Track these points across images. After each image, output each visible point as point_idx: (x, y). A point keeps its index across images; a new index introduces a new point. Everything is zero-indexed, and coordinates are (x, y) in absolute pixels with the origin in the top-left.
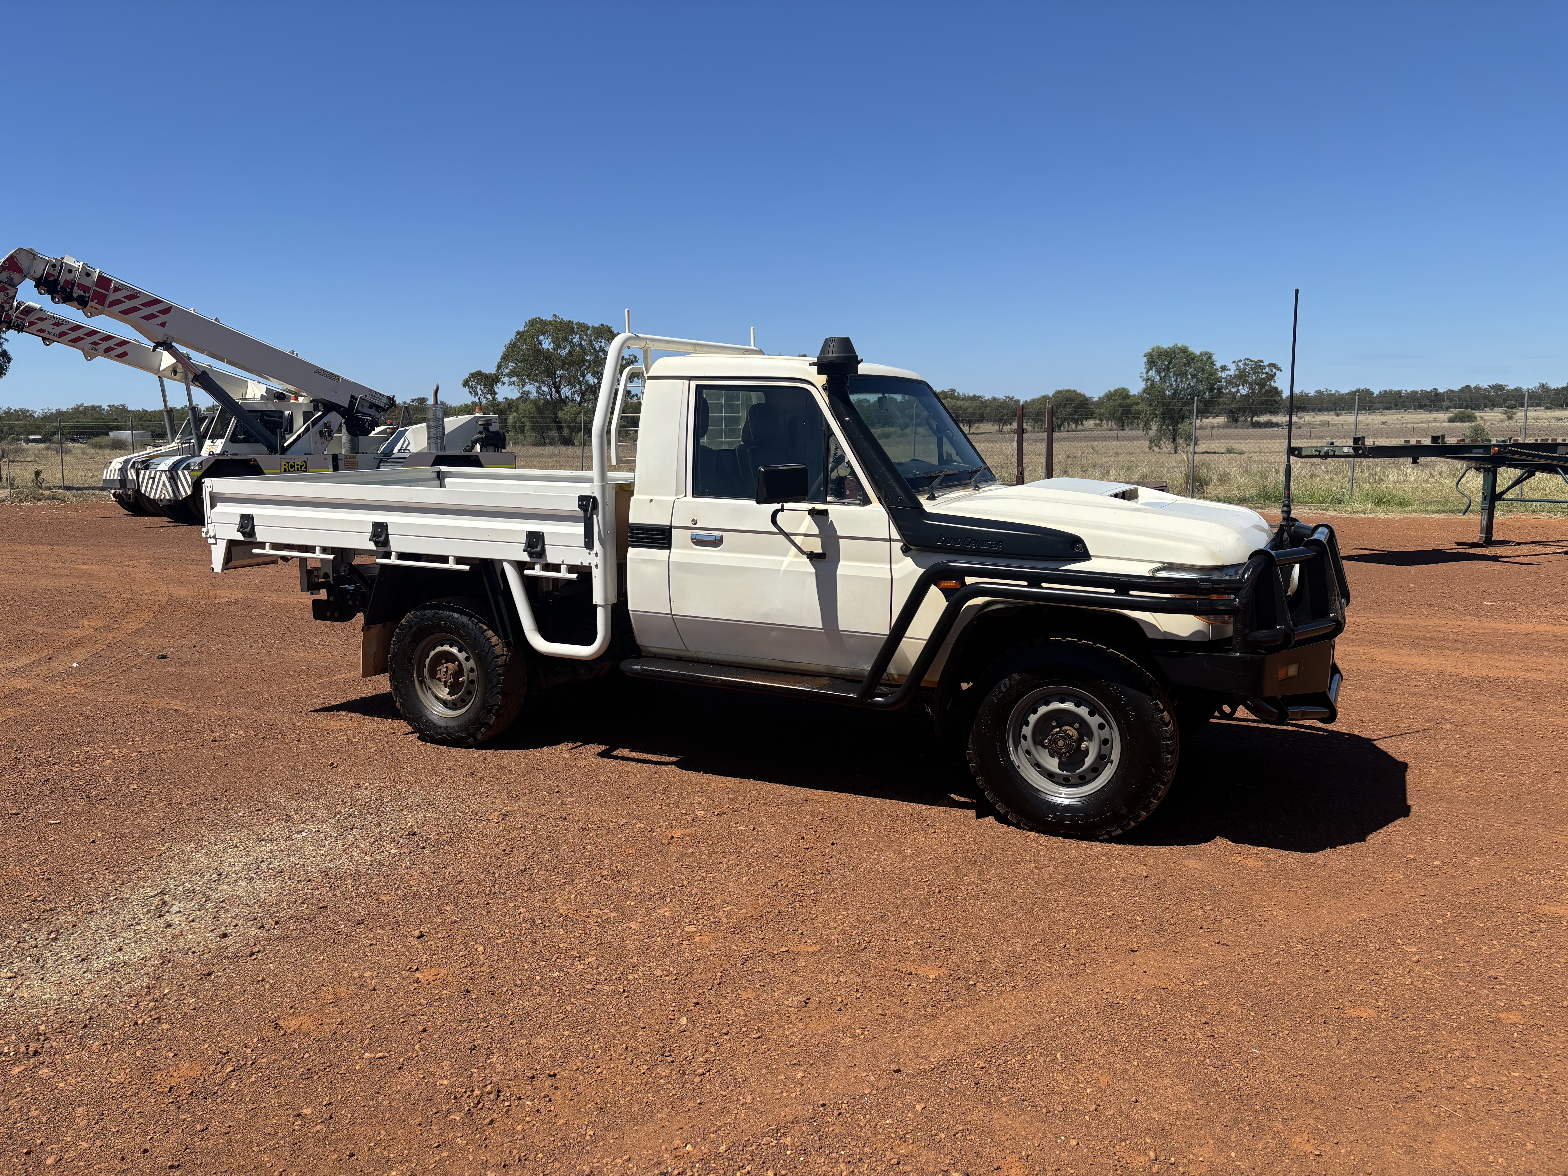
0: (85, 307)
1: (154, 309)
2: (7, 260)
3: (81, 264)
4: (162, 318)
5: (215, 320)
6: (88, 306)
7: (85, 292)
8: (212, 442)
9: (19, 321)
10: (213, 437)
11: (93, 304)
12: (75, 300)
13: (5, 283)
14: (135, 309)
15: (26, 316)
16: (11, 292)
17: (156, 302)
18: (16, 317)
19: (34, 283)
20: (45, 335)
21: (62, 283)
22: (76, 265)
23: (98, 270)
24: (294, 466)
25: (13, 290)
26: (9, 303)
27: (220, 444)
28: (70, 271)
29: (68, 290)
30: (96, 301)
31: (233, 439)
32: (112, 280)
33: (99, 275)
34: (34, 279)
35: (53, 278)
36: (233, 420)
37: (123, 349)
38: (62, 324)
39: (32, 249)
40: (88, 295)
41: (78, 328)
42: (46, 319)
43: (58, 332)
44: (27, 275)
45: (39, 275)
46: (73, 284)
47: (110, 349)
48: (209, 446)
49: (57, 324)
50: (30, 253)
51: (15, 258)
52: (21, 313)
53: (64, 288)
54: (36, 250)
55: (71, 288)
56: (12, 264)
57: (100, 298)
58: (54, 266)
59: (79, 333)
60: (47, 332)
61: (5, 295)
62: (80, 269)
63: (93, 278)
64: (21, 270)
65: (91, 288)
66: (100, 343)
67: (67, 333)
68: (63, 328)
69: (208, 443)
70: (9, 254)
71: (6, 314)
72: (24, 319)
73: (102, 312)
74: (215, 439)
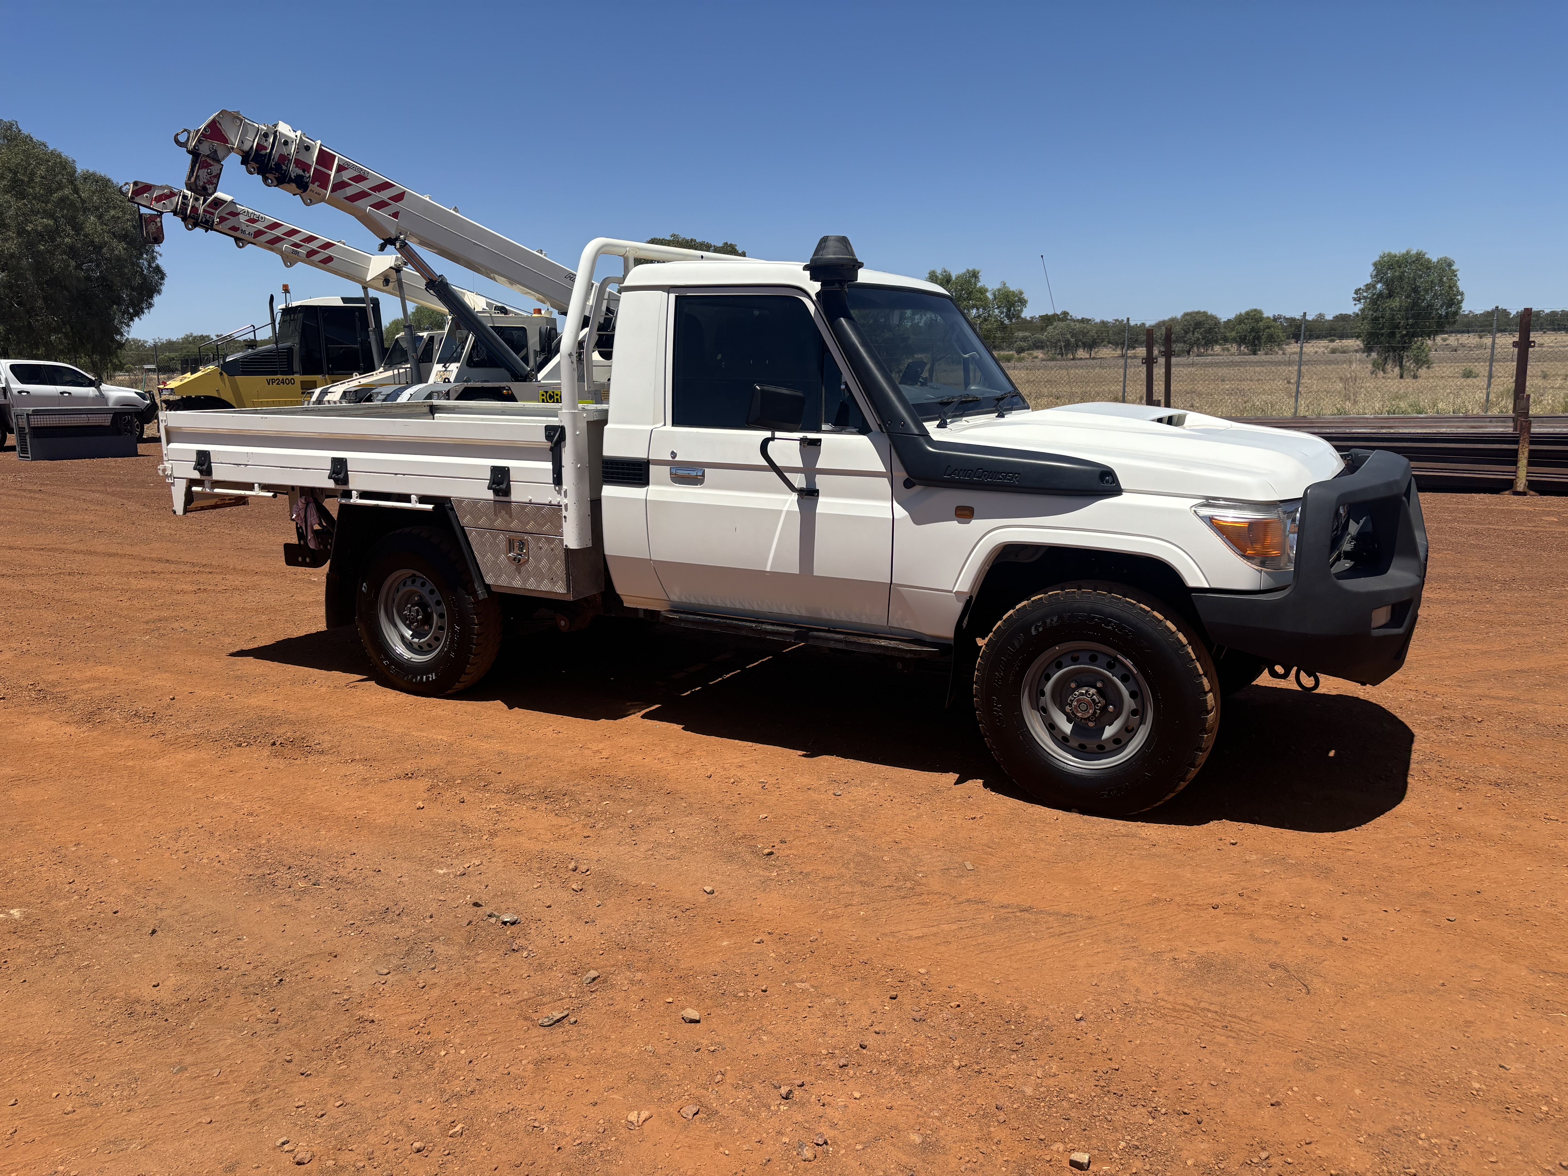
0: (305, 191)
1: (384, 195)
2: (209, 126)
3: (299, 133)
4: (395, 206)
5: (454, 210)
6: (309, 189)
7: (304, 171)
8: (444, 366)
9: (208, 216)
10: (445, 360)
11: (314, 187)
12: (291, 181)
13: (208, 156)
14: (363, 195)
15: (216, 209)
16: (215, 168)
17: (386, 186)
18: (204, 210)
19: (241, 158)
20: (238, 234)
21: (276, 159)
22: (292, 135)
23: (319, 142)
24: (553, 397)
25: (218, 166)
26: (212, 184)
27: (454, 369)
28: (286, 143)
29: (284, 167)
30: (317, 183)
31: (471, 363)
32: (335, 156)
33: (320, 149)
34: (241, 153)
35: (263, 152)
36: (471, 339)
37: (329, 252)
38: (257, 221)
39: (238, 112)
40: (307, 175)
41: (275, 226)
42: (239, 214)
43: (252, 231)
44: (232, 148)
45: (246, 147)
46: (290, 161)
47: (312, 253)
48: (440, 372)
49: (253, 221)
50: (236, 118)
51: (218, 124)
52: (209, 206)
53: (278, 166)
54: (243, 114)
55: (287, 166)
56: (214, 131)
57: (322, 179)
58: (266, 135)
59: (278, 232)
60: (240, 231)
61: (207, 173)
62: (298, 141)
63: (313, 153)
64: (225, 140)
65: (310, 166)
66: (302, 246)
67: (263, 233)
68: (259, 226)
69: (437, 368)
70: (211, 118)
71: (192, 207)
72: (213, 214)
73: (322, 200)
74: (447, 363)
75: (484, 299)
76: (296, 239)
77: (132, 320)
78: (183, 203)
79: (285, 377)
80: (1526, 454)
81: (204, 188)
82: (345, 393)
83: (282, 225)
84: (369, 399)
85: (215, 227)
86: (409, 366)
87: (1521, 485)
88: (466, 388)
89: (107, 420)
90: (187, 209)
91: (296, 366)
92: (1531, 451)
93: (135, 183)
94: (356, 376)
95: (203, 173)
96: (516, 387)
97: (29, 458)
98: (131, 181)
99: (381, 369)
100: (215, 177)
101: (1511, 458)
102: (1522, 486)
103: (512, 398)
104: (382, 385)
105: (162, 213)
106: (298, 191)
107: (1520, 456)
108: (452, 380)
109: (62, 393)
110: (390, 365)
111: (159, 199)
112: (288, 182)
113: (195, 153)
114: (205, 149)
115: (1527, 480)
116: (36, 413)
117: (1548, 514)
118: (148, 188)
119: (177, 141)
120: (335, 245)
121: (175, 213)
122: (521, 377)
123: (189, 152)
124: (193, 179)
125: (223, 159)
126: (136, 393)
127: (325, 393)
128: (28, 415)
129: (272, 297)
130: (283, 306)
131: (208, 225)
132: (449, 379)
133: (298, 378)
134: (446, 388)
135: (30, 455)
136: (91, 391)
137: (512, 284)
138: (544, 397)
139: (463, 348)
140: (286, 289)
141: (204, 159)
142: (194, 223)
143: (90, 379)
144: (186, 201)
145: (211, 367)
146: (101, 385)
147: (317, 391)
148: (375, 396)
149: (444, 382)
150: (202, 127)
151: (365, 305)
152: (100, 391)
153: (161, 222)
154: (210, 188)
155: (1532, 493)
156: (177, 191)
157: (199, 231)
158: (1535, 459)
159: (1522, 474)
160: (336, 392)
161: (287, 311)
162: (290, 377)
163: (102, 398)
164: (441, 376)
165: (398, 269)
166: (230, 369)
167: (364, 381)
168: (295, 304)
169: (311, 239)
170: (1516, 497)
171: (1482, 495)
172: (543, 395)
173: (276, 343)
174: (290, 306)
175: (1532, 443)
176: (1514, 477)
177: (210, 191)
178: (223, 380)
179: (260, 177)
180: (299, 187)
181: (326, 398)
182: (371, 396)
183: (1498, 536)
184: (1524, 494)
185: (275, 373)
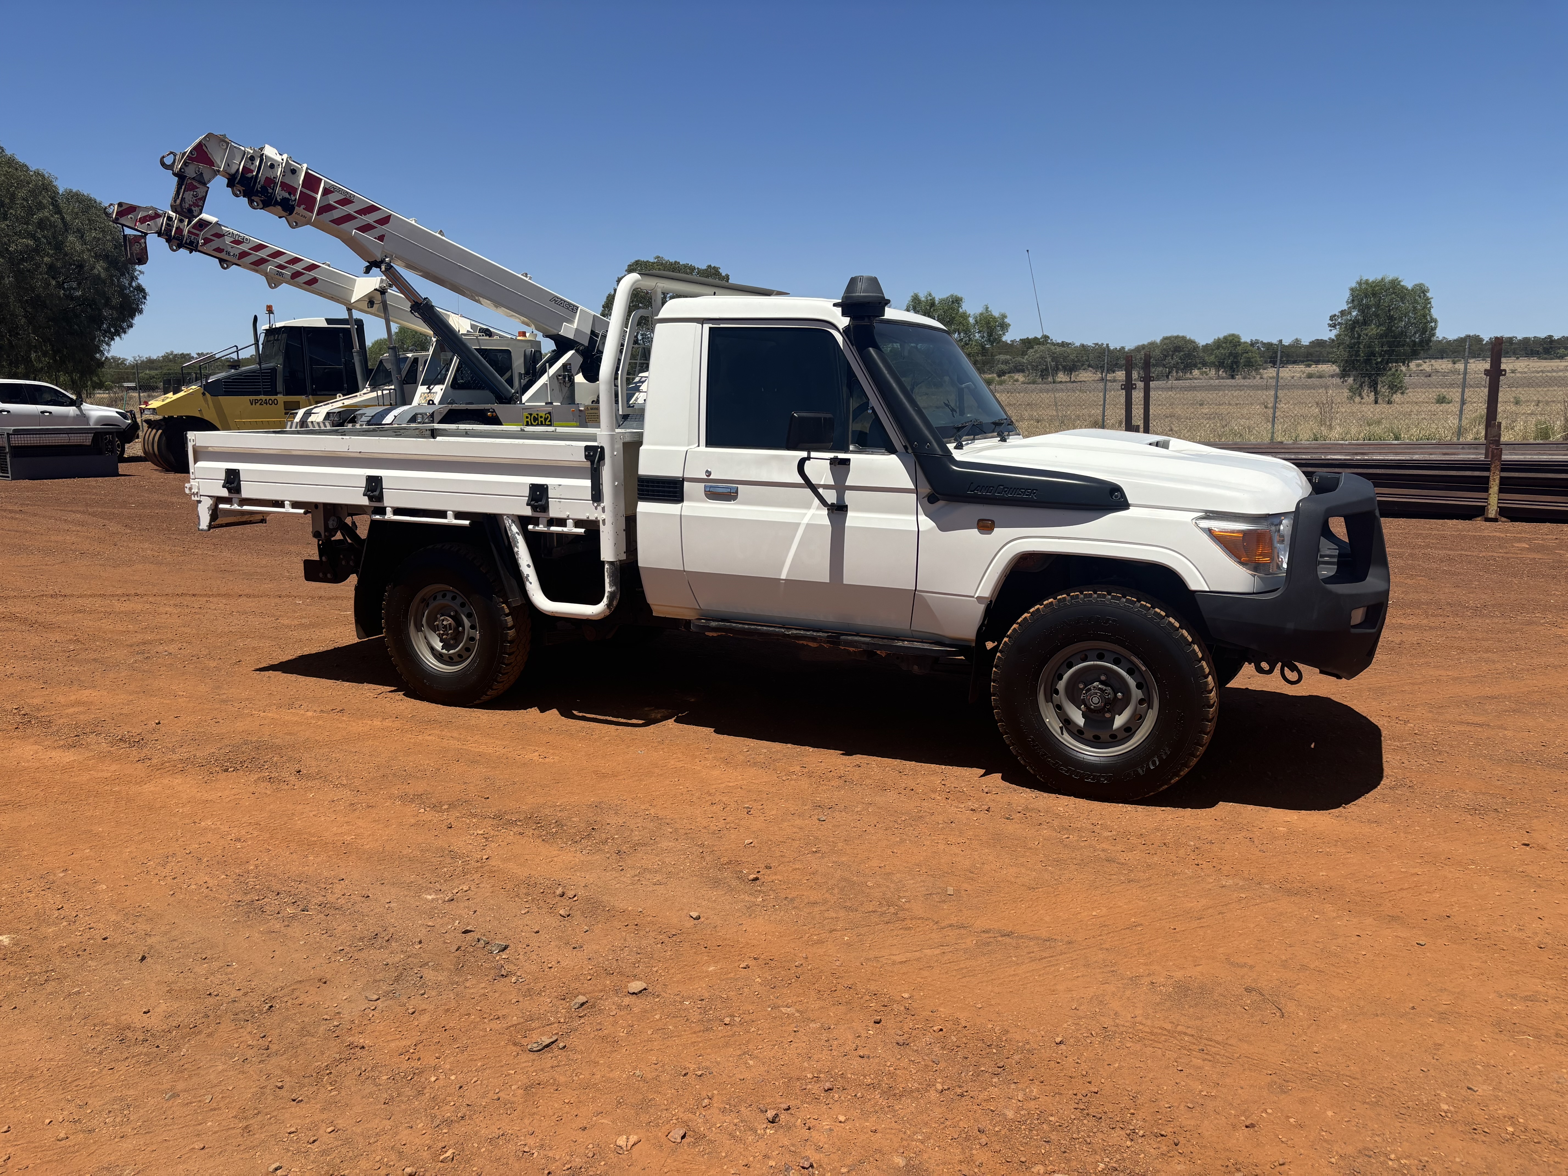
0: (290, 214)
1: (370, 219)
2: (195, 149)
3: (285, 156)
4: (381, 229)
5: (439, 233)
6: (295, 212)
7: (290, 194)
8: (428, 388)
9: (193, 237)
10: (429, 382)
11: (300, 210)
12: (277, 203)
13: (193, 178)
14: (348, 218)
15: (201, 231)
16: (200, 191)
17: (372, 209)
18: (189, 232)
19: (227, 180)
20: (223, 255)
21: (262, 182)
22: (278, 158)
23: (305, 166)
24: (537, 419)
25: (203, 189)
26: (198, 206)
27: (438, 391)
28: (272, 166)
29: (270, 191)
30: (303, 206)
31: (455, 385)
32: (321, 180)
33: (307, 173)
34: (227, 176)
35: (250, 175)
36: (455, 360)
37: (313, 274)
38: (242, 242)
39: (224, 136)
40: (293, 198)
41: (261, 247)
42: (224, 235)
43: (237, 253)
44: (219, 171)
45: (233, 171)
46: (275, 184)
47: (296, 275)
48: (424, 393)
49: (238, 242)
50: (223, 141)
51: (204, 147)
52: (194, 227)
53: (264, 188)
54: (229, 137)
55: (273, 189)
56: (200, 154)
57: (308, 202)
58: (252, 159)
59: (262, 254)
60: (225, 253)
61: (193, 195)
62: (284, 165)
63: (299, 176)
64: (211, 163)
65: (296, 189)
66: (286, 267)
67: (248, 254)
68: (244, 247)
69: (422, 389)
70: (197, 141)
71: (177, 228)
72: (198, 235)
73: (309, 222)
74: (431, 384)
75: (469, 321)
76: (280, 260)
77: (113, 339)
78: (167, 224)
79: (268, 397)
80: (1497, 481)
81: (190, 211)
82: (328, 414)
83: (268, 247)
84: (353, 421)
85: (199, 248)
86: (393, 387)
87: (1492, 512)
88: (450, 410)
89: (87, 440)
90: (171, 231)
91: (280, 386)
92: (1501, 478)
93: (120, 205)
94: (339, 397)
95: (189, 196)
96: (500, 409)
97: (8, 477)
98: (116, 202)
99: (365, 391)
100: (200, 199)
101: (1482, 485)
102: (1494, 512)
103: (496, 421)
104: (366, 406)
105: (146, 234)
106: (284, 214)
107: (1491, 483)
108: (436, 401)
109: (43, 412)
110: (374, 387)
111: (143, 220)
112: (274, 205)
113: (181, 176)
114: (191, 172)
115: (1498, 507)
116: (17, 432)
117: (1520, 540)
118: (132, 209)
119: (163, 164)
120: (319, 266)
121: (160, 234)
122: (506, 399)
123: (175, 174)
124: (178, 201)
125: (209, 181)
126: (117, 412)
127: (308, 414)
128: (8, 434)
129: (256, 318)
130: (267, 327)
131: (192, 247)
132: (433, 401)
133: (281, 398)
134: (430, 410)
135: (10, 475)
136: (72, 410)
137: (497, 307)
138: (528, 420)
139: (448, 370)
140: (270, 310)
141: (189, 181)
142: (178, 244)
143: (71, 399)
144: (170, 223)
145: (194, 387)
146: (82, 404)
147: (301, 412)
148: (359, 417)
149: (429, 404)
150: (189, 149)
151: (349, 326)
152: (80, 410)
153: (145, 243)
154: (196, 210)
155: (1504, 519)
156: (162, 212)
157: (183, 251)
158: (1506, 486)
159: (1493, 500)
160: (320, 413)
161: (270, 332)
162: (273, 398)
163: (84, 417)
164: (425, 397)
165: (382, 291)
166: (213, 389)
167: (347, 402)
168: (279, 325)
169: (296, 260)
170: (1488, 524)
171: (1455, 521)
172: (527, 417)
173: (260, 364)
174: (274, 327)
175: (1503, 470)
176: (1485, 504)
177: (195, 214)
178: (206, 401)
179: (246, 199)
180: (284, 210)
181: (310, 420)
182: (355, 417)
183: (1470, 562)
184: (1495, 520)
185: (258, 394)
